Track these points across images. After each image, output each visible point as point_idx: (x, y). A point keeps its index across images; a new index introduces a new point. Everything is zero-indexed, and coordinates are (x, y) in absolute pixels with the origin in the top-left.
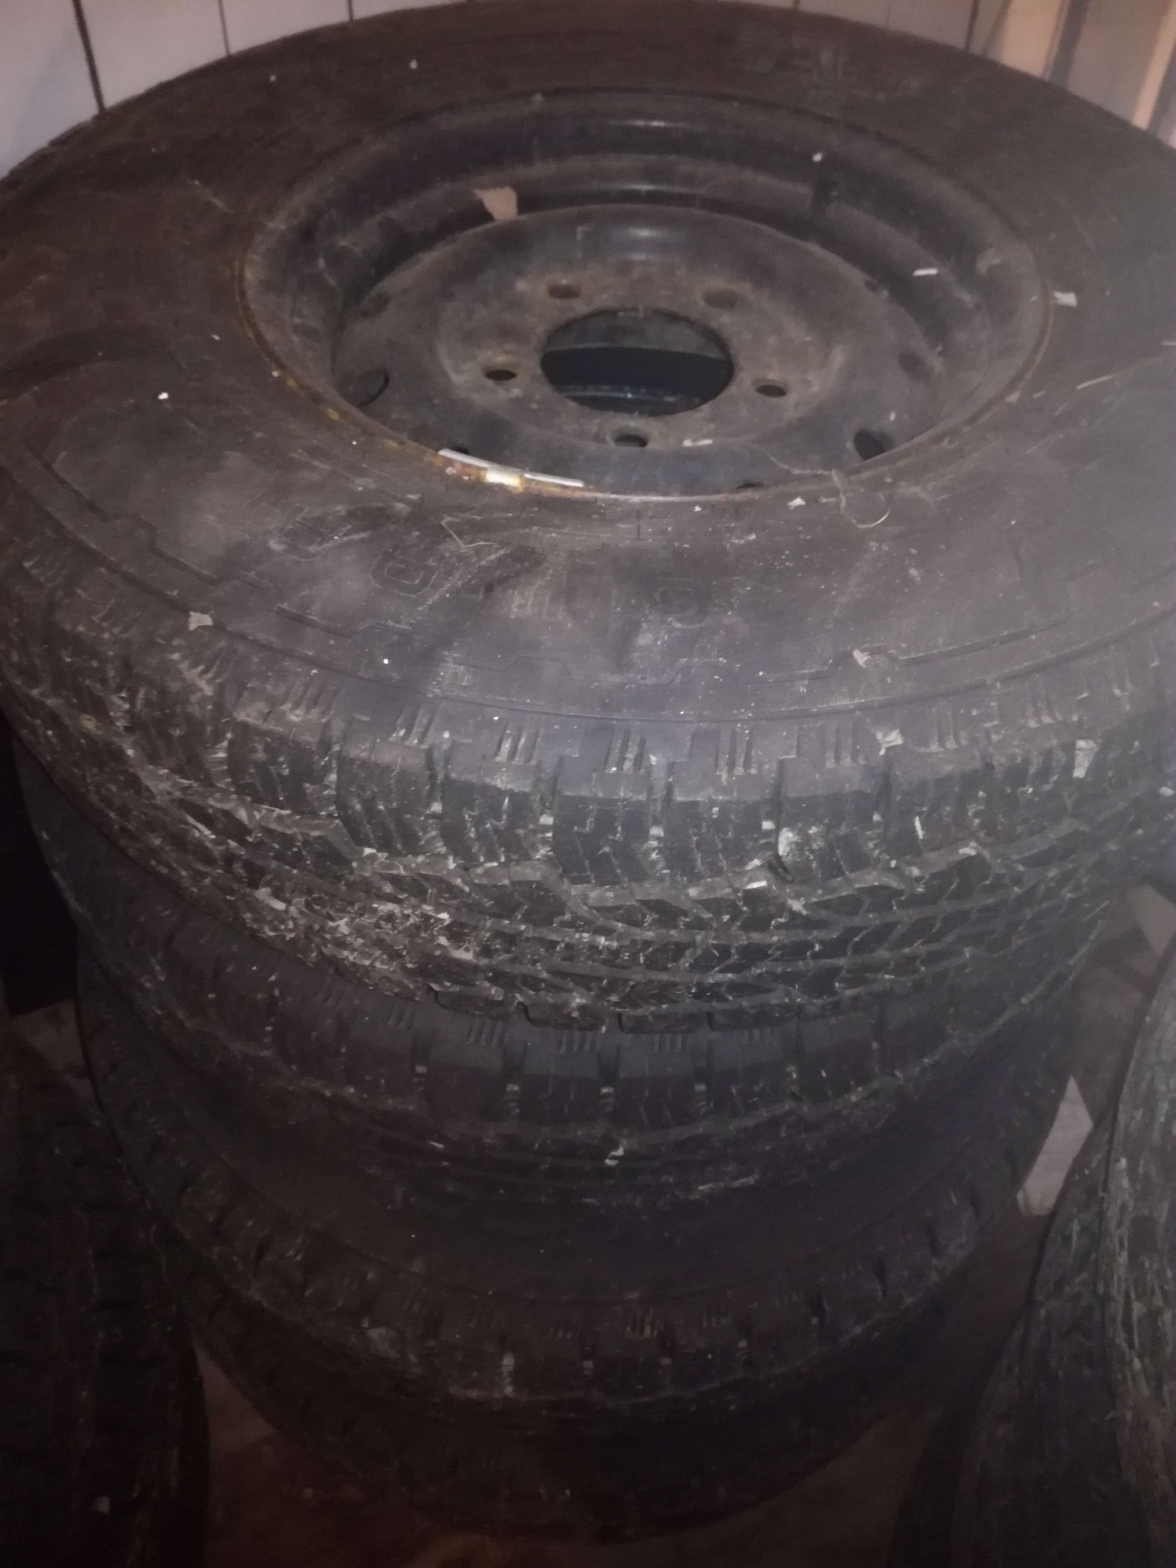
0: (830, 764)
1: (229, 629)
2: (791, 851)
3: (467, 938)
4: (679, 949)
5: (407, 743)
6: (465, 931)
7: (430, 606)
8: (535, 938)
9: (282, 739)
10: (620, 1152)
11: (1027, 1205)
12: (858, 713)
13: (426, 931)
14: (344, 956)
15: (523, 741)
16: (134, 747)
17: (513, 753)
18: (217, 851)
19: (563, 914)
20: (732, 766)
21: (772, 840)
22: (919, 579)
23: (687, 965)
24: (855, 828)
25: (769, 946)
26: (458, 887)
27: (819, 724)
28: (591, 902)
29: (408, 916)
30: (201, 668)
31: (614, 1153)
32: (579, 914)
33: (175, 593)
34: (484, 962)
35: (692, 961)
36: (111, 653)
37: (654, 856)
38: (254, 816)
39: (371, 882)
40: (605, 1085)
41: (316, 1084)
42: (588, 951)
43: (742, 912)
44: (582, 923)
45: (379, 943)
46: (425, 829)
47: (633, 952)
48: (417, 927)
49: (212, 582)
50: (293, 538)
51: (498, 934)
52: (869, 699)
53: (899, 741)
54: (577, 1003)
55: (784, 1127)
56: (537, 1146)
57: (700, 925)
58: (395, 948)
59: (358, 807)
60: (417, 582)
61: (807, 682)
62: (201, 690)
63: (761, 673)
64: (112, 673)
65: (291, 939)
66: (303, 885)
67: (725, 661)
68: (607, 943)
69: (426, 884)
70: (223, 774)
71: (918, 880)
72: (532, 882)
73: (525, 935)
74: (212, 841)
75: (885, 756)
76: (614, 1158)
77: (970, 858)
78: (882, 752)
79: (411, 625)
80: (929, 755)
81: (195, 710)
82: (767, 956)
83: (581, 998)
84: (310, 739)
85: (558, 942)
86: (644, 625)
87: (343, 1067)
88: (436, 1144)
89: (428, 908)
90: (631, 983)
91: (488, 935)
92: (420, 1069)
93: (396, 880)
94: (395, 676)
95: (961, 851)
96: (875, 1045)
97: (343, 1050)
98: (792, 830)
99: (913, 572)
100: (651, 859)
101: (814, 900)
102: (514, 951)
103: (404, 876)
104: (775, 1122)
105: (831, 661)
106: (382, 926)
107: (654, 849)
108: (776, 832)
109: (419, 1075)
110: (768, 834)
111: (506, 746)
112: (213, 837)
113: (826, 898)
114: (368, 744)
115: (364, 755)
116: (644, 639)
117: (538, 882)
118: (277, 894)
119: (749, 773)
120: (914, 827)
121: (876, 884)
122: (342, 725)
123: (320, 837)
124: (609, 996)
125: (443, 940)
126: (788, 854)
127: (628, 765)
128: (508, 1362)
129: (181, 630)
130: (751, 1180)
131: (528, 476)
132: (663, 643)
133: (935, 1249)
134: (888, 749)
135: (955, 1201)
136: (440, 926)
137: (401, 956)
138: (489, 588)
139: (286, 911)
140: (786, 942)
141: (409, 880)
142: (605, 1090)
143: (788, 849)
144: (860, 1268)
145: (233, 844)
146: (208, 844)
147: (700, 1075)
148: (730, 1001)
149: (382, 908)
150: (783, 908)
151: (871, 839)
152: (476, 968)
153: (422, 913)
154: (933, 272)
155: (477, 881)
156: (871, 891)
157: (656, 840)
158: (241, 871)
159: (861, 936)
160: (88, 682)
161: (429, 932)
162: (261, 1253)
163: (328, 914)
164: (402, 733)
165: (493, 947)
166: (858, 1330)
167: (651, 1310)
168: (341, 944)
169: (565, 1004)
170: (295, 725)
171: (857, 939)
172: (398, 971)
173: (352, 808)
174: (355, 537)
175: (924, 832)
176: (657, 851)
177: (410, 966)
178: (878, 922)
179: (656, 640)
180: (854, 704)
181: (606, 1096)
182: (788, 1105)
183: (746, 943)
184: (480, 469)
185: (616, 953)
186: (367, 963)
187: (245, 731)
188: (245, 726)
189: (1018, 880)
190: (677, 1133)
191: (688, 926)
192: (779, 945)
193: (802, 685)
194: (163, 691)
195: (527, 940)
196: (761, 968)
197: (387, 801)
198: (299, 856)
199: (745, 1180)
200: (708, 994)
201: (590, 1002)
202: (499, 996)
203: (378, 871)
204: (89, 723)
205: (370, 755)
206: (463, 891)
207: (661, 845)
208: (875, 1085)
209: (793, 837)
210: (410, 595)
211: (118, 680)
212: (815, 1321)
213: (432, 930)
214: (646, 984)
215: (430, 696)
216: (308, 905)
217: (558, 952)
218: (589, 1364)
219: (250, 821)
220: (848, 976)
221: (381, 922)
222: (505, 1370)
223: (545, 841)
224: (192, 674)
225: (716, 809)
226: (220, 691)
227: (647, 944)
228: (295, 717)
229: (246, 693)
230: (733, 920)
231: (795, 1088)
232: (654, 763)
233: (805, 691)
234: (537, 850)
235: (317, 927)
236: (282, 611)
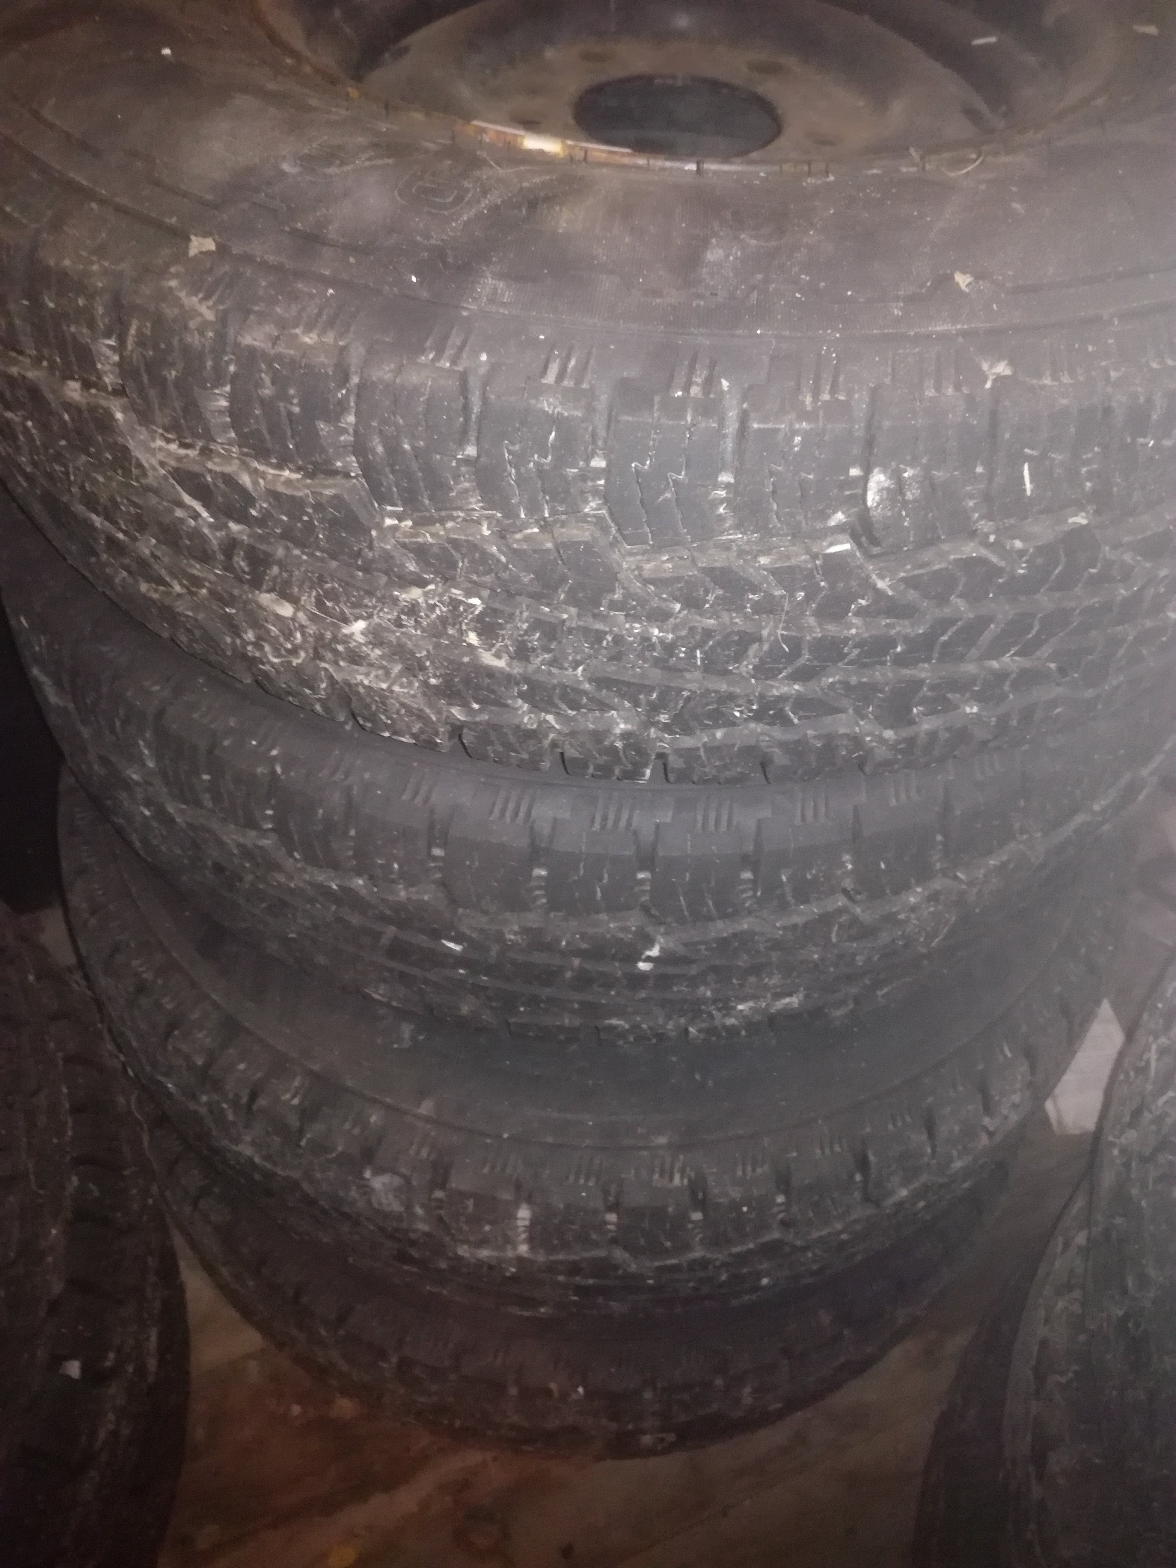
0: (930, 393)
1: (235, 251)
2: (882, 500)
3: (501, 632)
4: (746, 640)
5: (437, 365)
6: (500, 621)
7: (465, 222)
8: (579, 628)
9: (293, 363)
10: (655, 952)
11: (1060, 1122)
12: (961, 339)
13: (454, 625)
14: (359, 681)
15: (573, 363)
16: (124, 411)
17: (561, 376)
18: (215, 538)
19: (613, 591)
20: (816, 393)
21: (859, 491)
22: (1023, 212)
23: (751, 667)
24: (956, 473)
25: (846, 641)
26: (492, 555)
27: (917, 350)
28: (646, 574)
29: (435, 606)
30: (201, 295)
31: (649, 953)
32: (632, 590)
33: (174, 220)
34: (517, 669)
35: (756, 661)
36: (100, 285)
37: (721, 510)
38: (258, 483)
39: (392, 557)
40: (642, 869)
41: (321, 877)
42: (639, 645)
43: (821, 589)
44: (634, 603)
45: (400, 652)
46: (456, 477)
47: (690, 645)
48: (444, 621)
49: (216, 207)
50: (308, 162)
51: (537, 624)
52: (973, 325)
53: (1008, 372)
54: (622, 729)
55: (836, 928)
56: (564, 943)
57: (768, 607)
58: (418, 655)
59: (380, 449)
60: (451, 199)
61: (902, 305)
62: (200, 314)
63: (849, 293)
64: (100, 310)
65: (297, 664)
66: (313, 572)
67: (808, 278)
68: (661, 634)
69: (457, 556)
70: (224, 428)
71: (1021, 553)
72: (578, 543)
73: (567, 624)
74: (210, 526)
75: (993, 388)
76: (649, 959)
77: (1082, 528)
78: (988, 385)
79: (443, 240)
80: (1043, 387)
81: (194, 339)
82: (842, 656)
83: (626, 723)
84: (324, 361)
85: (606, 633)
86: (714, 241)
87: (351, 853)
88: (451, 945)
89: (456, 592)
90: (685, 694)
91: (525, 626)
92: (437, 852)
93: (421, 552)
94: (425, 294)
95: (1071, 521)
96: (939, 838)
97: (352, 833)
98: (884, 472)
99: (1016, 206)
100: (718, 513)
101: (902, 574)
102: (554, 650)
103: (431, 545)
104: (826, 920)
105: (929, 284)
106: (404, 623)
107: (722, 501)
108: (865, 479)
109: (435, 859)
110: (856, 479)
111: (554, 369)
112: (212, 520)
113: (916, 572)
114: (392, 366)
115: (388, 377)
116: (714, 255)
117: (586, 544)
118: (285, 595)
119: (837, 399)
120: (1023, 477)
121: (974, 555)
122: (362, 350)
123: (335, 497)
124: (658, 715)
125: (473, 638)
126: (878, 505)
127: (695, 391)
128: (524, 1214)
129: (181, 255)
130: (794, 1001)
131: (570, 142)
132: (736, 258)
133: (988, 1108)
134: (995, 381)
135: (1009, 1055)
136: (470, 616)
137: (423, 668)
138: (533, 205)
139: (293, 619)
140: (866, 635)
141: (435, 550)
142: (641, 876)
143: (877, 498)
144: (908, 1119)
145: (234, 527)
146: (206, 531)
147: (746, 861)
148: (796, 725)
149: (404, 596)
150: (868, 586)
151: (971, 497)
152: (509, 679)
153: (450, 598)
154: (992, 40)
155: (515, 546)
156: (969, 564)
157: (724, 489)
158: (242, 564)
159: (950, 633)
160: (73, 329)
161: (457, 627)
162: (254, 1096)
163: (343, 613)
164: (431, 356)
165: (530, 645)
166: (904, 1192)
167: (681, 1157)
168: (355, 658)
169: (608, 731)
170: (310, 347)
171: (944, 638)
172: (419, 695)
173: (373, 450)
174: (379, 162)
175: (1032, 486)
176: (725, 505)
177: (433, 681)
178: (971, 616)
179: (727, 256)
180: (957, 330)
181: (642, 882)
182: (841, 901)
183: (820, 635)
184: (516, 136)
185: (669, 648)
186: (384, 686)
187: (250, 358)
188: (252, 352)
189: (1127, 576)
190: (721, 928)
191: (758, 608)
192: (857, 639)
193: (896, 307)
194: (158, 320)
195: (570, 631)
196: (834, 677)
197: (413, 438)
198: (310, 527)
199: (787, 1000)
200: (771, 712)
201: (635, 728)
202: (532, 724)
203: (401, 540)
204: (73, 390)
205: (395, 377)
206: (499, 561)
207: (731, 496)
208: (937, 884)
209: (886, 481)
210: (441, 212)
211: (107, 320)
212: (858, 1177)
213: (461, 624)
214: (702, 695)
215: (465, 313)
216: (320, 604)
217: (605, 648)
218: (612, 1217)
219: (256, 490)
220: (929, 694)
221: (403, 617)
222: (520, 1223)
223: (595, 492)
224: (192, 301)
225: (798, 439)
226: (223, 319)
227: (708, 633)
228: (309, 339)
229: (252, 317)
230: (808, 598)
231: (848, 884)
232: (726, 389)
233: (900, 314)
234: (587, 502)
235: (328, 635)
236: (294, 232)
